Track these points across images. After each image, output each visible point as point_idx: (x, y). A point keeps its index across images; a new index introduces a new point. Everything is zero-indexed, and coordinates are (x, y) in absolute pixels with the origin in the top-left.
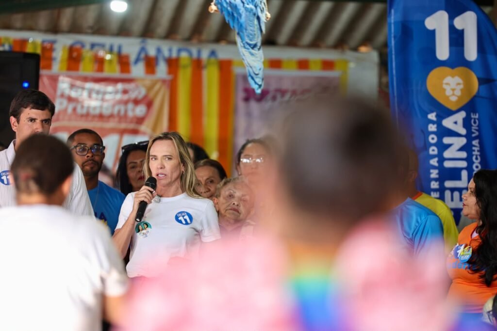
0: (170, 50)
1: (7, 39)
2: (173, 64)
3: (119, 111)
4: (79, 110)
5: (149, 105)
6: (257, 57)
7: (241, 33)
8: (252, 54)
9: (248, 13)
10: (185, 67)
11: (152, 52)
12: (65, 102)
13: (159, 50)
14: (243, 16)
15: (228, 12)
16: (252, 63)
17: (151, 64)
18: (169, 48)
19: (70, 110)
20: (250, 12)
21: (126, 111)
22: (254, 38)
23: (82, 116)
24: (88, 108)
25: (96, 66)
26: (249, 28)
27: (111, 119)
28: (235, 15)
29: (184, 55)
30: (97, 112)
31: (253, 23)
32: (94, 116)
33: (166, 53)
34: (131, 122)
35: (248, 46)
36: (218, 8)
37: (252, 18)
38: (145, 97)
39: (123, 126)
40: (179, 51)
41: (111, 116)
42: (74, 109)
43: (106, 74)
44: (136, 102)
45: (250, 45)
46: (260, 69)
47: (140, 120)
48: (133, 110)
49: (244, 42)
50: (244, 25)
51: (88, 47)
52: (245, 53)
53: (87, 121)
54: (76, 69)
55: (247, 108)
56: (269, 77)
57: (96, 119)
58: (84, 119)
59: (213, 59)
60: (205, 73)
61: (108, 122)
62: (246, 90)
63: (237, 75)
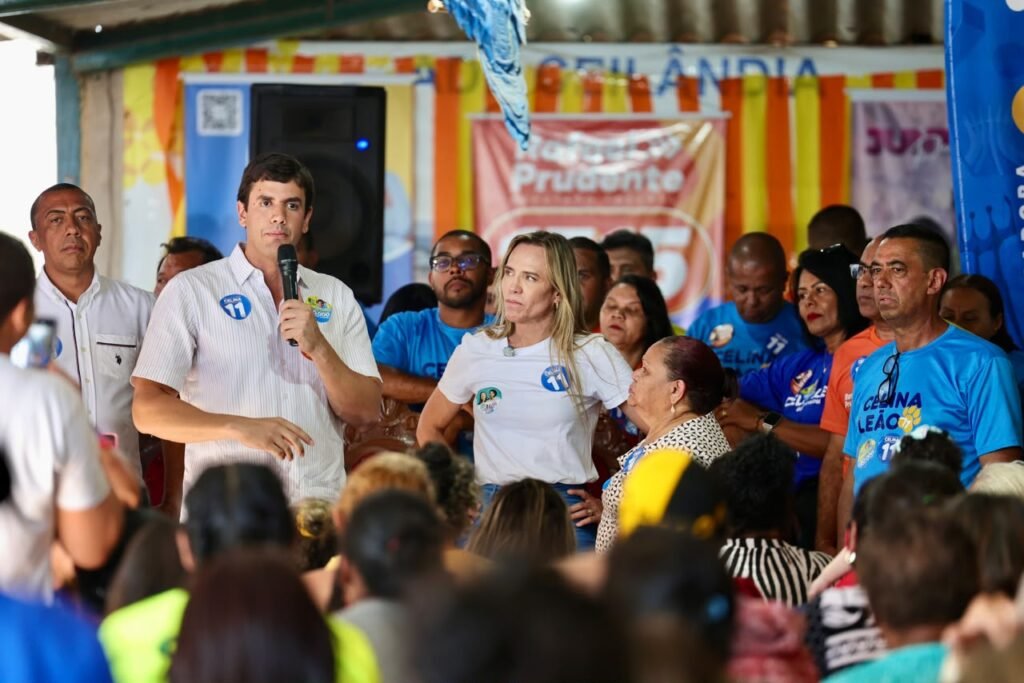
0: (726, 64)
1: (424, 58)
2: (731, 90)
3: (632, 184)
5: (688, 169)
6: (515, 87)
7: (486, 46)
8: (507, 82)
9: (496, 11)
10: (754, 94)
11: (691, 70)
12: (531, 170)
13: (704, 64)
14: (489, 16)
15: (462, 10)
16: (510, 98)
17: (688, 92)
18: (721, 61)
19: (541, 187)
20: (499, 9)
21: (645, 182)
22: (508, 53)
23: (564, 194)
24: (576, 179)
25: (588, 100)
26: (500, 37)
27: (618, 199)
28: (475, 14)
29: (752, 71)
30: (591, 187)
31: (506, 29)
32: (586, 194)
33: (718, 71)
34: (655, 204)
35: (499, 69)
36: (444, 4)
37: (503, 19)
38: (680, 152)
39: (642, 210)
40: (742, 64)
41: (618, 192)
42: (549, 184)
43: (607, 115)
44: (663, 164)
45: (502, 66)
46: (523, 108)
47: (672, 199)
48: (658, 181)
49: (493, 61)
50: (491, 32)
51: (571, 64)
52: (494, 79)
53: (573, 204)
54: (552, 108)
55: (877, 166)
56: (917, 105)
57: (590, 200)
58: (567, 200)
59: (807, 75)
60: (792, 103)
61: (611, 204)
62: (873, 133)
63: (854, 106)
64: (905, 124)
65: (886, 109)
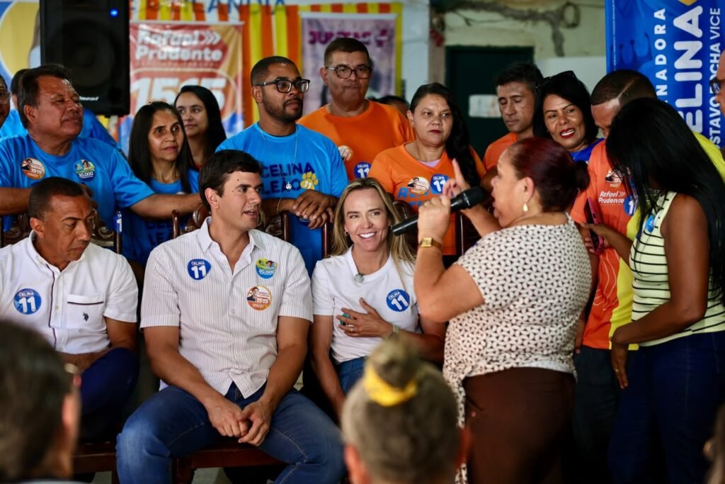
2: (244, 10)
3: (197, 56)
4: (160, 57)
5: (224, 49)
10: (255, 13)
11: (224, 0)
12: (146, 49)
17: (223, 11)
19: (151, 56)
21: (203, 56)
23: (163, 61)
24: (168, 53)
25: (173, 14)
27: (190, 64)
29: (254, 1)
30: (176, 57)
32: (174, 61)
33: (237, 1)
34: (208, 67)
38: (220, 42)
39: (201, 70)
41: (189, 61)
42: (155, 55)
43: (182, 22)
44: (212, 47)
47: (217, 64)
48: (210, 55)
53: (167, 66)
54: (155, 18)
55: (314, 50)
56: (332, 20)
57: (176, 64)
58: (164, 64)
59: (280, 5)
60: (274, 18)
61: (187, 66)
62: (312, 33)
63: (303, 20)
64: (327, 29)
65: (317, 22)
